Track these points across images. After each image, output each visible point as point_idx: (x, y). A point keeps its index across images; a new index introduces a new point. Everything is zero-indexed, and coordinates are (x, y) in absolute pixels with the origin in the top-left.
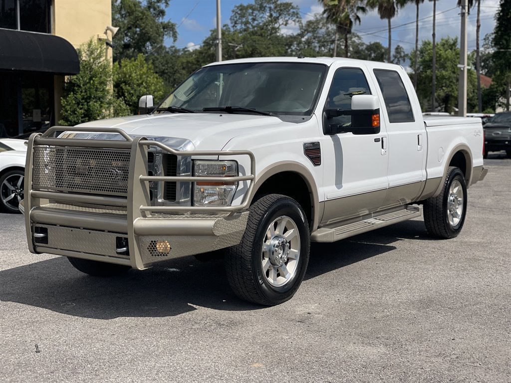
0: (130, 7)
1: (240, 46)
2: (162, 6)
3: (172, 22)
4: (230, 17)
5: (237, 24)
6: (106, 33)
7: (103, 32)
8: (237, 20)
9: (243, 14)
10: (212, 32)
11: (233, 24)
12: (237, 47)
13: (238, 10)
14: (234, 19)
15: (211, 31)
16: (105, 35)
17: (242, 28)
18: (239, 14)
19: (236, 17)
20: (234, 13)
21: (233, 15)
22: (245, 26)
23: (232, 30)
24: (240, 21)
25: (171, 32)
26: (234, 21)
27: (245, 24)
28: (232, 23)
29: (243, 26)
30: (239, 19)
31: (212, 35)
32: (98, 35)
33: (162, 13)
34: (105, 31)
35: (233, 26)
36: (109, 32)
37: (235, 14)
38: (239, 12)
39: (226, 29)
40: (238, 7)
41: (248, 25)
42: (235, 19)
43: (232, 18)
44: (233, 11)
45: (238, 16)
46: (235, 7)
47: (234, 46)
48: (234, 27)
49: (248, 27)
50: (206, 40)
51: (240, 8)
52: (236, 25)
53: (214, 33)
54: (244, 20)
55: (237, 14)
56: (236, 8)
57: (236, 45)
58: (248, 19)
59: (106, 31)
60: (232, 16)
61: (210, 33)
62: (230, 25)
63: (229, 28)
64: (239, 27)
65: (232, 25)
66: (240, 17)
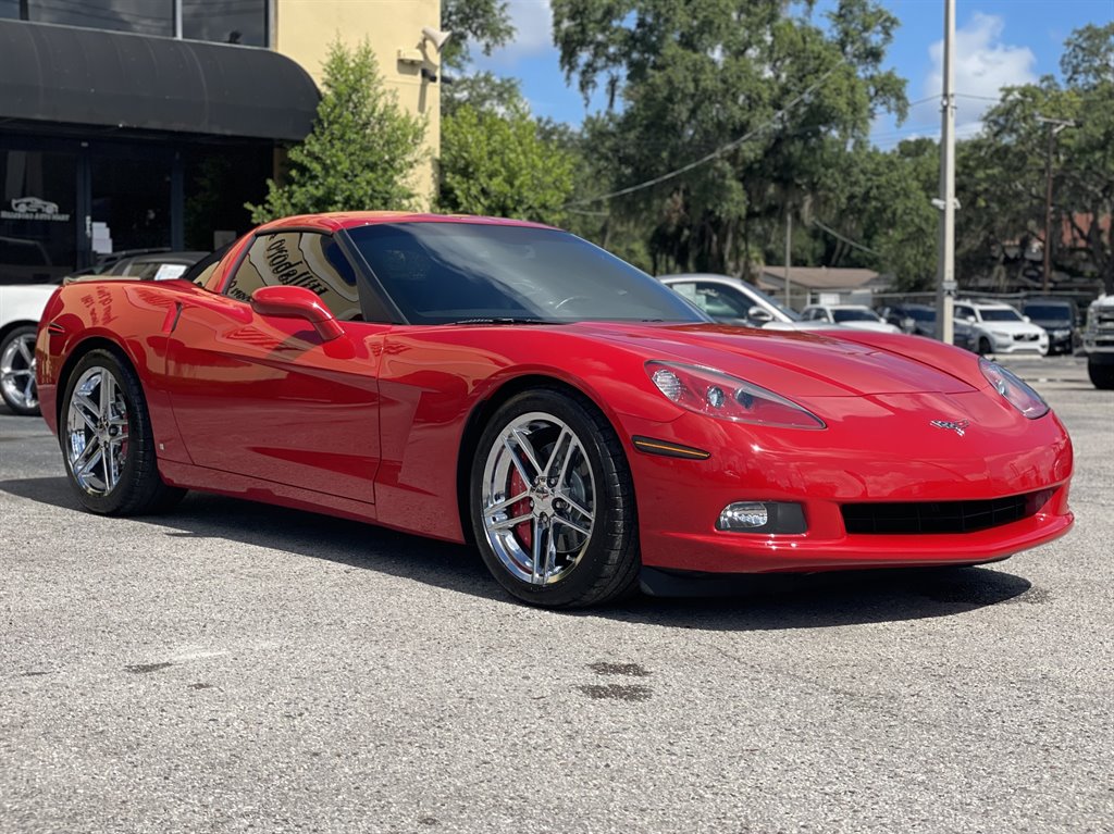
0: (792, 43)
1: (1066, 123)
2: (875, 38)
3: (899, 75)
4: (1059, 59)
5: (1079, 73)
6: (422, 47)
7: (416, 44)
8: (1078, 65)
9: (1094, 49)
10: (1003, 93)
11: (1070, 73)
12: (1058, 125)
13: (1080, 40)
14: (1070, 62)
15: (1002, 90)
16: (418, 51)
17: (1088, 83)
18: (1083, 49)
19: (1076, 57)
20: (1071, 48)
21: (1067, 52)
22: (1095, 78)
23: (1064, 87)
24: (1086, 65)
25: (893, 101)
26: (1070, 68)
27: (1098, 72)
28: (1065, 72)
29: (1092, 80)
30: (1083, 61)
31: (1003, 100)
32: (399, 52)
33: (874, 55)
34: (420, 41)
35: (1070, 79)
36: (428, 43)
37: (1074, 50)
38: (1084, 45)
39: (1049, 87)
40: (1080, 34)
41: (1103, 75)
42: (1075, 61)
43: (1066, 59)
44: (1068, 44)
45: (1081, 55)
46: (1075, 32)
47: (1052, 124)
48: (1072, 82)
49: (1104, 81)
50: (990, 114)
51: (1086, 35)
52: (1076, 76)
53: (1007, 95)
54: (1097, 63)
55: (1077, 49)
56: (1076, 36)
57: (1058, 121)
58: (1108, 60)
59: (424, 40)
60: (1064, 56)
61: (1000, 95)
62: (1061, 78)
63: (1056, 85)
64: (1081, 80)
65: (1067, 77)
66: (1084, 56)
